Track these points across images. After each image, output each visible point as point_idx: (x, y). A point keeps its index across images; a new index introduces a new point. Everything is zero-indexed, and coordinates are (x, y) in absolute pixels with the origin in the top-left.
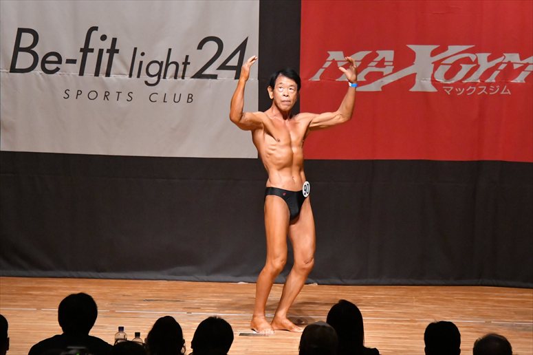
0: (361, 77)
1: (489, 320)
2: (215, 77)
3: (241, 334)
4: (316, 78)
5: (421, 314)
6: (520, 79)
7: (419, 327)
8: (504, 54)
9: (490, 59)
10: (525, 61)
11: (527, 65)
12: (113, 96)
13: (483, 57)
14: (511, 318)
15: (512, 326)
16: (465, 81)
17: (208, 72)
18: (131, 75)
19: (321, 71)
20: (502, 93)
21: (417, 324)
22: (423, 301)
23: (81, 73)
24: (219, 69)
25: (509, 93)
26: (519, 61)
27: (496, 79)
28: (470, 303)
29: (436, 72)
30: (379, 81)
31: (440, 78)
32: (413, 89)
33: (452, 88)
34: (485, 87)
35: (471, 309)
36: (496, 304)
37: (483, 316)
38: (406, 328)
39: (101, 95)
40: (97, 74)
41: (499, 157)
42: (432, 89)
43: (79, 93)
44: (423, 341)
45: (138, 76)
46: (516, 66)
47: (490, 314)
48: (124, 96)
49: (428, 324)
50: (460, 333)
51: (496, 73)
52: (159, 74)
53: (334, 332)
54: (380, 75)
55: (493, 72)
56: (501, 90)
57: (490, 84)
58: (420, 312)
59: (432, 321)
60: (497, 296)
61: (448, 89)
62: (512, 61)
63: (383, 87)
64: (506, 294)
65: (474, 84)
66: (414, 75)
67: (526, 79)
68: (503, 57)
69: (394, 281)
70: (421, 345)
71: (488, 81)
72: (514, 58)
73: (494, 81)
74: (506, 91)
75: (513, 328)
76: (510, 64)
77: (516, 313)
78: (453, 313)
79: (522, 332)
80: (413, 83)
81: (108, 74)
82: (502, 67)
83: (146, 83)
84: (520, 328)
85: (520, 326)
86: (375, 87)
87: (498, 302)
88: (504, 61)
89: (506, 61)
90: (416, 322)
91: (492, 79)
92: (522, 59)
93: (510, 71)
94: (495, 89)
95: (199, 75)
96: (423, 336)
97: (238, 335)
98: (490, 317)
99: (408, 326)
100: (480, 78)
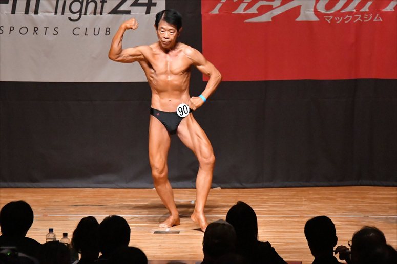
1: (367, 215)
2: (128, 12)
3: (155, 233)
4: (216, 11)
5: (309, 211)
6: (390, 8)
12: (41, 31)
14: (386, 212)
15: (387, 219)
16: (343, 11)
17: (122, 8)
18: (56, 13)
19: (219, 5)
20: (375, 20)
22: (311, 200)
23: (13, 12)
24: (131, 5)
25: (381, 20)
27: (369, 8)
28: (350, 201)
29: (318, 4)
30: (269, 13)
31: (321, 8)
32: (298, 19)
33: (332, 17)
34: (360, 16)
35: (351, 206)
36: (373, 201)
37: (361, 211)
38: (296, 223)
39: (31, 31)
40: (27, 12)
41: (374, 76)
42: (315, 19)
43: (12, 29)
45: (63, 13)
47: (368, 209)
48: (51, 31)
51: (369, 3)
52: (80, 11)
54: (270, 8)
55: (366, 3)
56: (373, 18)
57: (365, 13)
58: (307, 209)
60: (374, 194)
61: (328, 19)
63: (273, 18)
64: (381, 192)
65: (350, 13)
66: (299, 7)
67: (394, 8)
69: (286, 183)
71: (362, 10)
73: (367, 10)
74: (378, 18)
75: (387, 221)
77: (391, 208)
78: (337, 210)
80: (298, 14)
81: (36, 12)
83: (70, 19)
84: (393, 221)
85: (394, 219)
86: (266, 18)
87: (375, 199)
94: (369, 17)
95: (115, 11)
97: (152, 234)
98: (368, 212)
99: (298, 221)
100: (356, 8)
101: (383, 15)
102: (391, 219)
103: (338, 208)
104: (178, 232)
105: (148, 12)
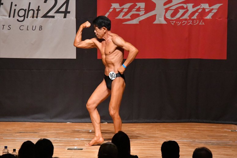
0: (128, 17)
1: (194, 140)
2: (53, 17)
3: (68, 149)
5: (160, 137)
6: (209, 17)
7: (159, 144)
8: (201, 4)
9: (193, 7)
10: (211, 8)
11: (212, 9)
13: (190, 6)
14: (206, 139)
16: (181, 18)
17: (49, 14)
18: (9, 16)
19: (108, 13)
20: (200, 24)
21: (158, 142)
22: (161, 131)
24: (55, 13)
25: (204, 24)
26: (208, 8)
27: (197, 17)
28: (184, 132)
29: (166, 14)
31: (168, 16)
32: (155, 23)
33: (174, 22)
34: (191, 21)
35: (185, 134)
36: (198, 132)
37: (191, 138)
41: (199, 57)
42: (165, 22)
44: (161, 151)
45: (14, 17)
46: (207, 10)
48: (6, 27)
49: (163, 142)
50: (180, 147)
51: (197, 14)
52: (24, 16)
53: (116, 148)
54: (138, 15)
55: (195, 13)
56: (199, 23)
57: (194, 19)
58: (159, 136)
59: (165, 140)
60: (198, 128)
61: (173, 23)
62: (205, 8)
63: (140, 22)
64: (203, 127)
65: (186, 20)
66: (155, 15)
67: (212, 17)
68: (200, 6)
69: (147, 120)
70: (160, 153)
71: (193, 18)
72: (206, 6)
73: (196, 18)
74: (202, 23)
76: (204, 9)
77: (208, 136)
78: (177, 137)
79: (211, 146)
82: (200, 11)
83: (18, 20)
84: (211, 144)
85: (210, 143)
86: (135, 21)
87: (199, 130)
88: (201, 8)
89: (202, 7)
90: (157, 141)
91: (195, 17)
92: (210, 6)
93: (204, 13)
94: (196, 22)
95: (45, 16)
96: (160, 149)
97: (66, 150)
98: (195, 138)
99: (153, 143)
100: (189, 16)
101: (205, 21)
102: (208, 142)
103: (177, 136)
104: (82, 149)
105: (65, 17)
